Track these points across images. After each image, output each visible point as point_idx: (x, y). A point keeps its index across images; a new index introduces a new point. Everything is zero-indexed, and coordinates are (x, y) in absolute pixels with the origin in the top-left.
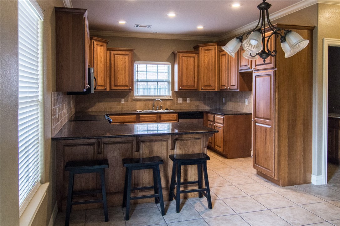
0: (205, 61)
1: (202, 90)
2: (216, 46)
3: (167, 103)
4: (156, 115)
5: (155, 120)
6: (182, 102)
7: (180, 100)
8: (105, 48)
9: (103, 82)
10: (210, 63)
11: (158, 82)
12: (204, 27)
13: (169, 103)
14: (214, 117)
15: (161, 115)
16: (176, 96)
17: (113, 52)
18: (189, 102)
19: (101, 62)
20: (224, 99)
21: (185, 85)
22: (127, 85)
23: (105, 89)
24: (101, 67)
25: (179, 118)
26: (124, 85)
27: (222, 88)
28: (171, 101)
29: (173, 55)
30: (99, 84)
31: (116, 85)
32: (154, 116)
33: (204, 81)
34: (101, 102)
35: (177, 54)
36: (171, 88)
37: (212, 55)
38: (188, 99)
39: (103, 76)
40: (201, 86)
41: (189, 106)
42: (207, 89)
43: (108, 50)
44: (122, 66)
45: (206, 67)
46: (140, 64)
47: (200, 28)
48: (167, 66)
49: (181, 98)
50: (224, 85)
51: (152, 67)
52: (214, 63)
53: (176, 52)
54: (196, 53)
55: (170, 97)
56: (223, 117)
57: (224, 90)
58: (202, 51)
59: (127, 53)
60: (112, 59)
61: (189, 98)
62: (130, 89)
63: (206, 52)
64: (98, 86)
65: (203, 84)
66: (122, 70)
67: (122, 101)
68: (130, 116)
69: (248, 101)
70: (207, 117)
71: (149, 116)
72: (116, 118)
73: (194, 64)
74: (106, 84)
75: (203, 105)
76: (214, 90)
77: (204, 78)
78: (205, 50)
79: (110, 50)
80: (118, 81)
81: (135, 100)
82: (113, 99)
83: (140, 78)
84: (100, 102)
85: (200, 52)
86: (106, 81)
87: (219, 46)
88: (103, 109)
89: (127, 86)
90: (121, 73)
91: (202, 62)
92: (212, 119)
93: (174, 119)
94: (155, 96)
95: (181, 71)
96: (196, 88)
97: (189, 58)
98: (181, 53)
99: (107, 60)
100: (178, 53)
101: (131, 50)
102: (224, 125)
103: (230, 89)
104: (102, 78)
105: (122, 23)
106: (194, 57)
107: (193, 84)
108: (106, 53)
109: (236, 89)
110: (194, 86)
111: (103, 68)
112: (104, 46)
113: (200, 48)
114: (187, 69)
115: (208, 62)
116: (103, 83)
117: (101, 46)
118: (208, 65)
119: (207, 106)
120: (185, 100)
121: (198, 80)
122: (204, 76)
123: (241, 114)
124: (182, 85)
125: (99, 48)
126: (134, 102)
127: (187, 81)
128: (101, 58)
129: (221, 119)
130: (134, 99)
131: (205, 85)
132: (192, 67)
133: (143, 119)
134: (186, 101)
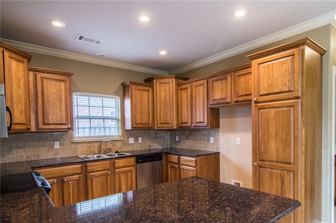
0: (162, 95)
1: (158, 128)
2: (174, 80)
3: (116, 144)
4: (109, 162)
5: (108, 168)
6: (133, 142)
7: (131, 140)
8: (26, 65)
9: (24, 117)
10: (168, 98)
11: (104, 119)
12: (168, 52)
13: (118, 144)
14: (179, 159)
15: (115, 161)
16: (127, 135)
17: (39, 75)
18: (141, 142)
19: (19, 87)
20: (177, 137)
21: (140, 123)
22: (64, 122)
23: (29, 129)
24: (20, 94)
25: (137, 162)
26: (59, 123)
27: (182, 126)
28: (121, 141)
29: (122, 87)
30: (16, 120)
31: (46, 123)
32: (106, 163)
33: (160, 117)
34: (21, 148)
35: (128, 85)
36: (120, 127)
37: (169, 89)
38: (139, 138)
39: (24, 108)
40: (157, 124)
41: (141, 146)
42: (164, 127)
43: (30, 70)
44: (55, 96)
45: (162, 102)
46: (80, 95)
47: (163, 53)
48: (114, 100)
49: (133, 138)
50: (186, 122)
51: (96, 101)
52: (171, 98)
53: (128, 83)
54: (150, 87)
55: (120, 136)
56: (195, 159)
57: (186, 128)
58: (158, 84)
59: (62, 78)
60: (39, 85)
61: (141, 138)
62: (68, 128)
63: (163, 85)
64: (14, 124)
65: (159, 122)
66: (56, 101)
67: (55, 145)
68: (72, 166)
69: (214, 139)
70: (167, 158)
71: (100, 164)
72: (50, 172)
73: (149, 98)
74: (30, 121)
75: (155, 144)
76: (173, 128)
77: (160, 115)
78: (160, 83)
79: (33, 71)
80: (50, 117)
81: (74, 143)
82: (41, 143)
83: (80, 114)
84: (18, 148)
85: (155, 84)
86: (30, 116)
87: (176, 79)
88: (24, 158)
89: (65, 124)
90: (54, 105)
91: (158, 97)
92: (176, 161)
93: (131, 164)
94: (101, 137)
95: (134, 106)
96: (151, 126)
97: (143, 92)
98: (134, 84)
99: (30, 85)
100: (131, 84)
101: (69, 75)
102: (197, 168)
103: (195, 126)
104: (21, 111)
105: (57, 24)
106: (148, 91)
107: (147, 122)
108: (28, 74)
109: (206, 126)
110: (149, 124)
111: (23, 96)
112: (24, 62)
113: (155, 81)
114: (141, 104)
115: (165, 97)
116: (24, 119)
117: (18, 61)
118: (165, 99)
119: (159, 145)
120: (136, 140)
121: (153, 117)
122: (160, 112)
123: (211, 154)
124: (135, 123)
125: (14, 64)
126: (74, 145)
127: (141, 118)
128: (19, 80)
129: (192, 161)
130: (73, 141)
131: (162, 122)
132: (147, 102)
133: (93, 168)
134: (138, 140)
